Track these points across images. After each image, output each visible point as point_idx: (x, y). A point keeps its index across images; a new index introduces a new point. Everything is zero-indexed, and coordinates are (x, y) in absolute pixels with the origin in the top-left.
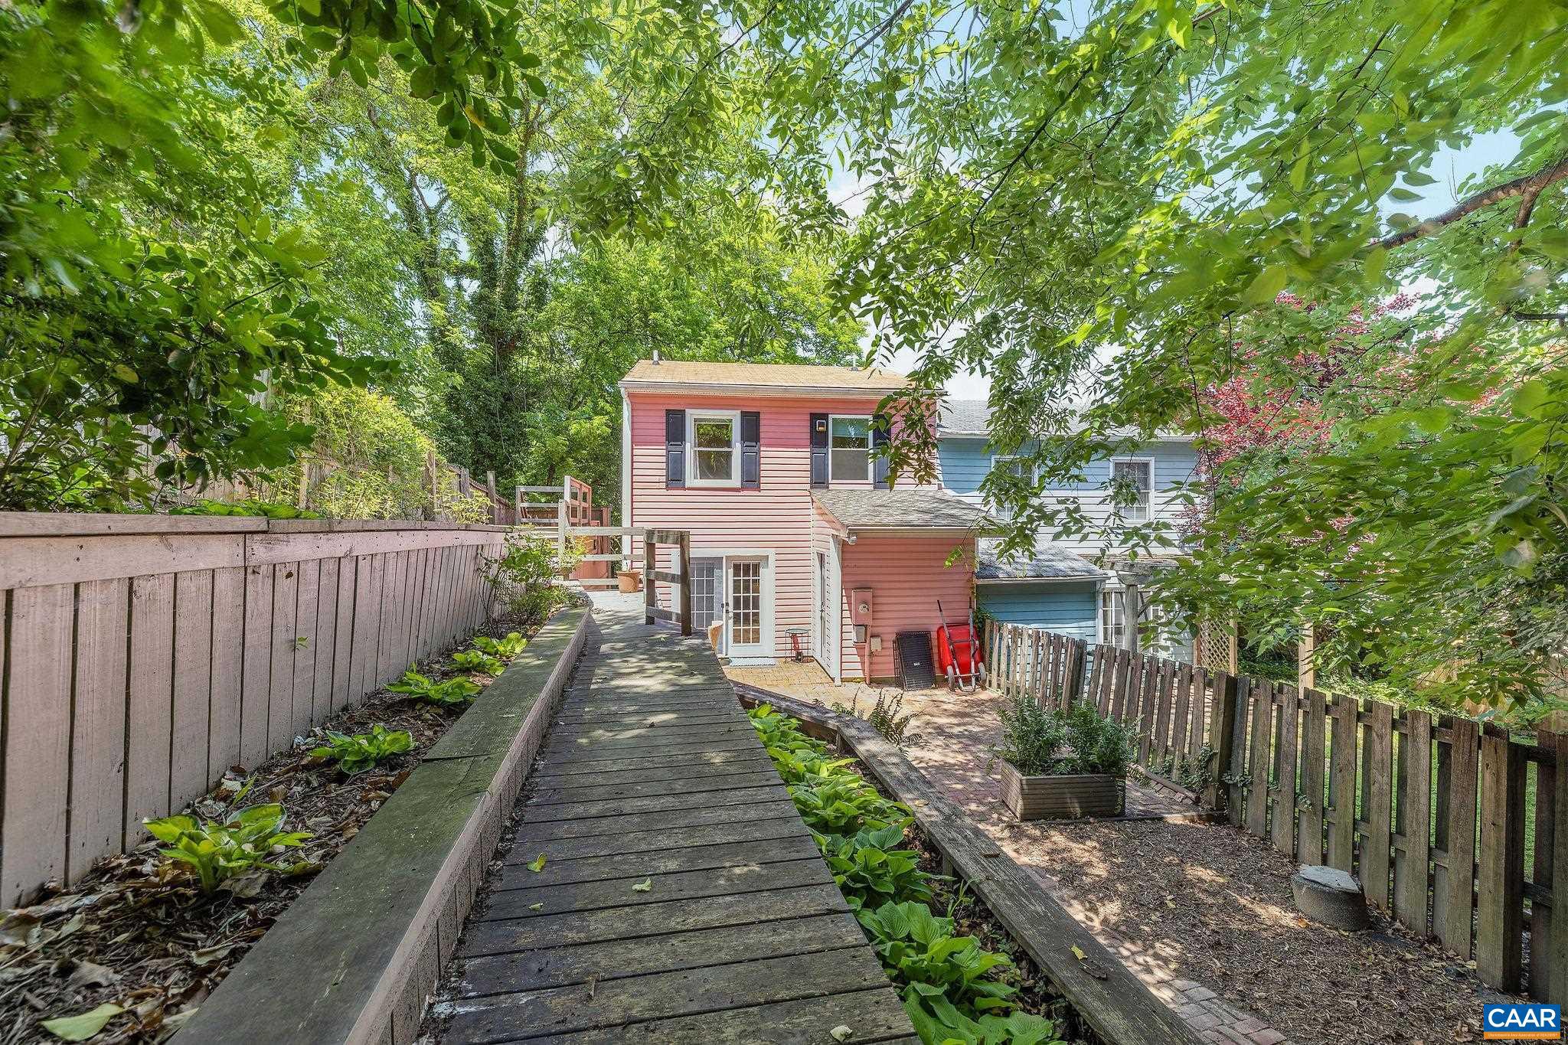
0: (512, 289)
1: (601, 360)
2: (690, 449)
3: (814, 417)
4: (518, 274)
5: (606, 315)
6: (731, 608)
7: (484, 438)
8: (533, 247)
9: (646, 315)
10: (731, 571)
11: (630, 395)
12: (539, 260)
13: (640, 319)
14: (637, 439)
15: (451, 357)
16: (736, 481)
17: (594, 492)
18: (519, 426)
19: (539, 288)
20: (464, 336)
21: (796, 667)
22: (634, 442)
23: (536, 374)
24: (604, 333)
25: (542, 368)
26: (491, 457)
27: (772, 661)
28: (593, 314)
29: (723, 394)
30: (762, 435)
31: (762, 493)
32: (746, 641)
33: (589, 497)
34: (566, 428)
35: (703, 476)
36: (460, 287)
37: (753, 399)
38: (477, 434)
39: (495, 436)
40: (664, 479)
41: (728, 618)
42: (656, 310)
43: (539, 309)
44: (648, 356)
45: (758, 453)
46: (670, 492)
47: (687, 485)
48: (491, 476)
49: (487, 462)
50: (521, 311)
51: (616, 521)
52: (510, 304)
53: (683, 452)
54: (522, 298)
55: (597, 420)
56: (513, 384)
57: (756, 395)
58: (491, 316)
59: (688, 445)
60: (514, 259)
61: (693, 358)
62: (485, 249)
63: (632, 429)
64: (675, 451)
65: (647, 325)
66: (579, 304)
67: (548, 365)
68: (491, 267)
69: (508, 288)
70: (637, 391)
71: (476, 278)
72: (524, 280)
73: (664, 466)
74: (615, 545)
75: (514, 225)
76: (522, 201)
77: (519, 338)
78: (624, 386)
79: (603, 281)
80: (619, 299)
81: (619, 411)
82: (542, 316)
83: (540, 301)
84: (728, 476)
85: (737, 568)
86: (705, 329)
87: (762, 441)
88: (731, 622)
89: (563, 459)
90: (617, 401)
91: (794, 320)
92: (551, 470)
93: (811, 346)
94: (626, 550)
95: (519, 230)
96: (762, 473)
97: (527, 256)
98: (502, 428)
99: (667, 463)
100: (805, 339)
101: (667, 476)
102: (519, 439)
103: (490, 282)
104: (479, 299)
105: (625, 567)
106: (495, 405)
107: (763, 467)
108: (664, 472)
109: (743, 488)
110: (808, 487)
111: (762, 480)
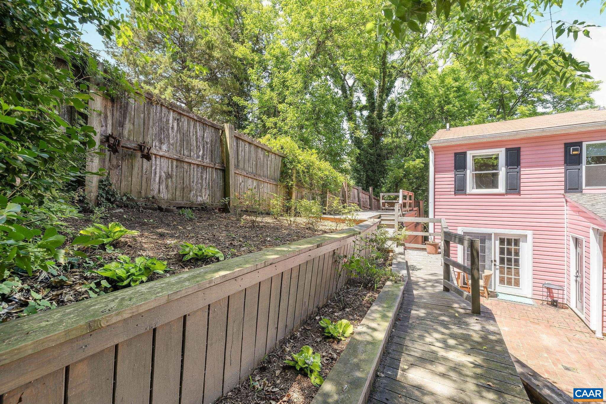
0: (381, 110)
1: (420, 134)
2: (470, 173)
3: (567, 146)
4: (383, 104)
5: (422, 112)
6: (498, 263)
7: (370, 173)
8: (390, 91)
9: (442, 108)
10: (498, 242)
11: (434, 148)
12: (392, 96)
13: (439, 111)
14: (437, 170)
15: (358, 142)
16: (501, 188)
17: (415, 195)
18: (383, 166)
19: (392, 107)
20: (362, 133)
21: (552, 310)
22: (435, 172)
23: (391, 144)
24: (421, 120)
25: (393, 142)
26: (373, 180)
27: (530, 302)
28: (416, 113)
29: (493, 140)
30: (522, 161)
31: (522, 196)
32: (509, 283)
33: (413, 198)
34: (403, 166)
35: (478, 186)
36: (362, 114)
37: (514, 140)
38: (367, 171)
39: (373, 171)
40: (453, 190)
41: (495, 269)
42: (448, 104)
43: (391, 117)
44: (444, 127)
45: (519, 172)
46: (457, 197)
47: (468, 191)
48: (371, 189)
49: (371, 182)
50: (384, 119)
51: (426, 214)
52: (380, 117)
53: (465, 175)
54: (385, 114)
55: (418, 161)
56: (381, 149)
57: (517, 137)
58: (373, 123)
59: (468, 172)
60: (382, 98)
61: (470, 124)
62: (370, 96)
63: (435, 165)
64: (460, 174)
65: (443, 112)
66: (409, 109)
67: (395, 140)
68: (373, 104)
69: (379, 111)
70: (437, 145)
71: (368, 110)
72: (385, 106)
73: (453, 183)
74: (426, 228)
75: (382, 84)
76: (385, 73)
77: (383, 130)
78: (430, 144)
79: (421, 97)
80: (429, 103)
81: (428, 155)
82: (392, 119)
83: (392, 112)
84: (497, 187)
85: (502, 241)
86: (476, 108)
87: (522, 165)
88: (498, 272)
89: (401, 180)
90: (428, 151)
91: (536, 92)
92: (397, 185)
93: (548, 105)
94: (431, 230)
95: (384, 85)
96: (522, 184)
97: (387, 96)
98: (376, 167)
99: (455, 181)
100: (543, 101)
101: (455, 188)
102: (384, 172)
103: (372, 111)
104: (369, 117)
105: (431, 239)
106: (373, 159)
107: (522, 180)
108: (453, 186)
109: (507, 194)
110: (563, 192)
111: (522, 188)
